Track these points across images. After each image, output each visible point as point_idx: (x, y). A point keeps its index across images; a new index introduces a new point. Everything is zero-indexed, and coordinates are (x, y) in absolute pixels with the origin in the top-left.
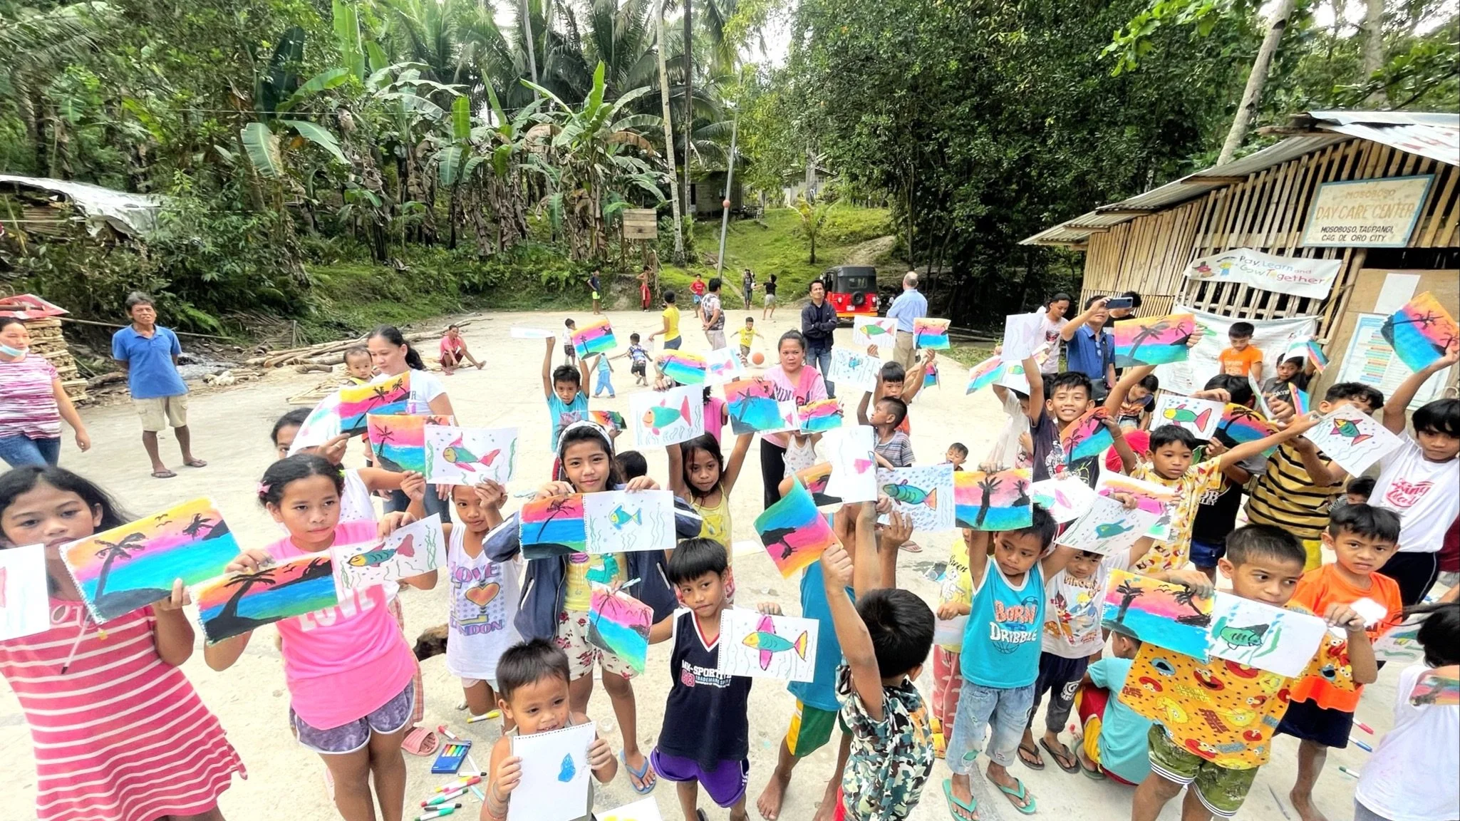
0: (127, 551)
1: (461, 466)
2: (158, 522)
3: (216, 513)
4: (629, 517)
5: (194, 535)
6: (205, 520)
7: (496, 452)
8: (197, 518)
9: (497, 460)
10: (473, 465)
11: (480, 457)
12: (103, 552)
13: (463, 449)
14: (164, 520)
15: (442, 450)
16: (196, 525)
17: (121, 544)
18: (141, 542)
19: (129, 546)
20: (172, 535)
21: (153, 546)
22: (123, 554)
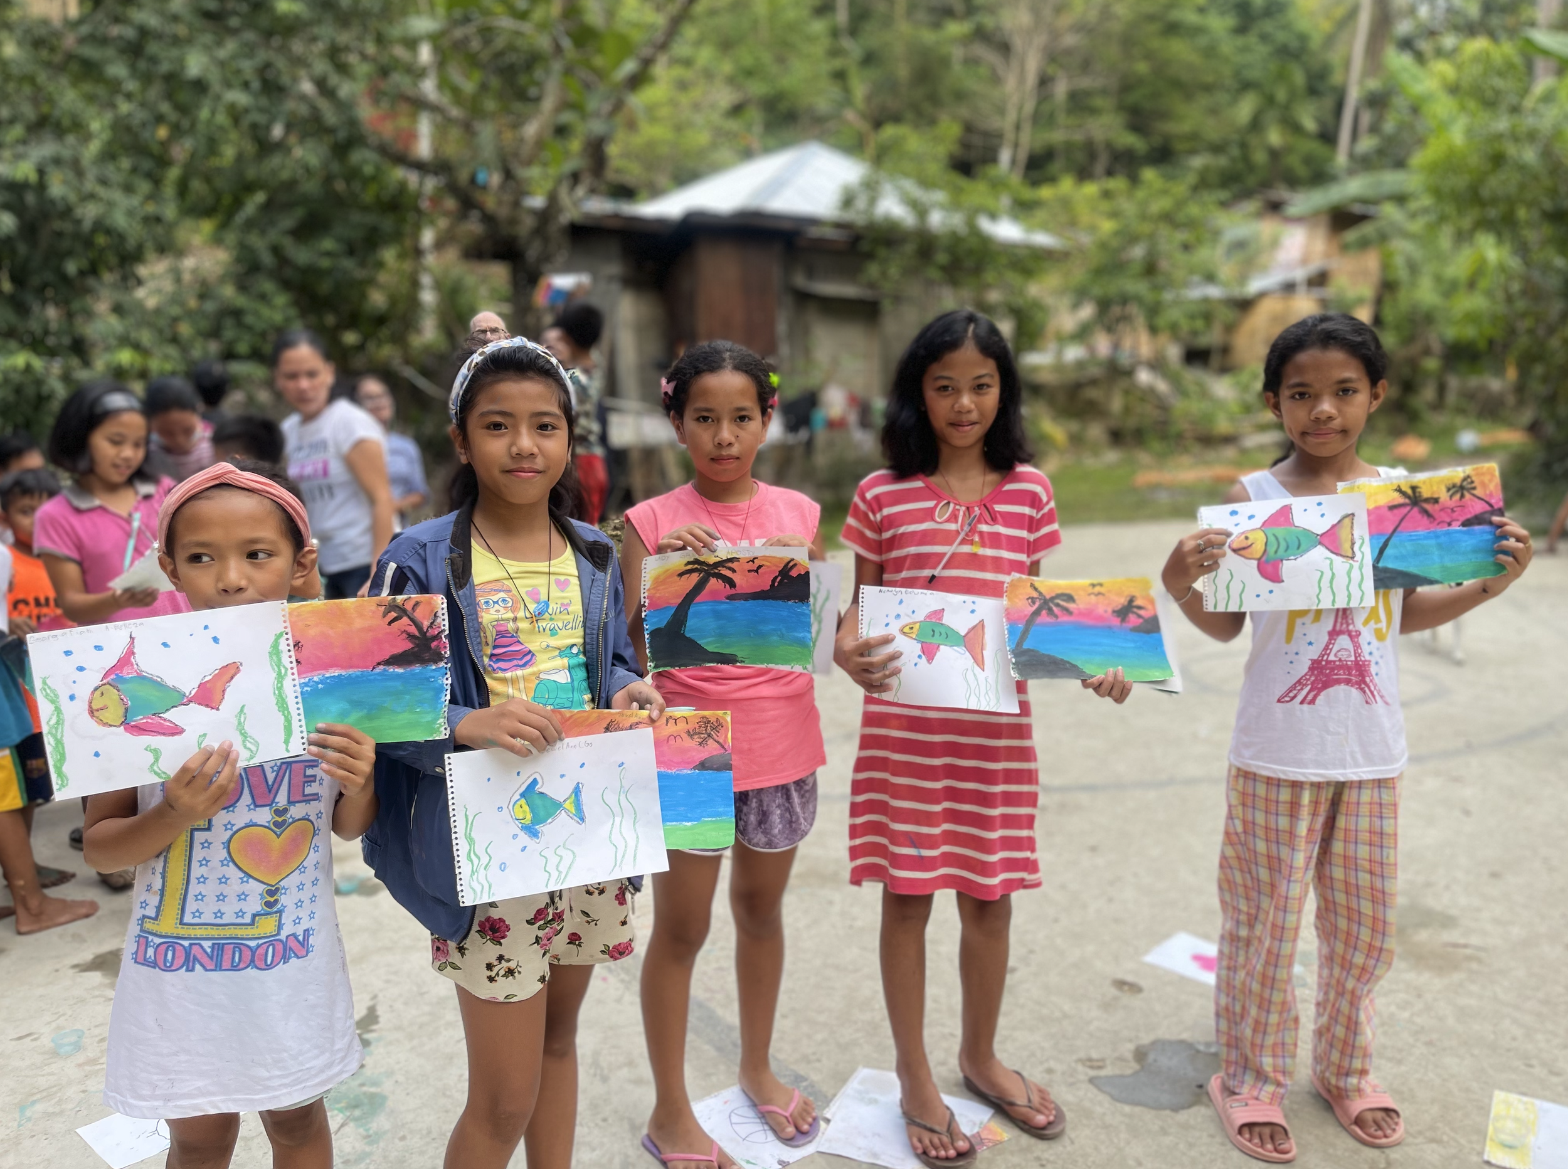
0: (1055, 609)
1: (139, 730)
2: (1090, 590)
3: (1152, 602)
4: (558, 805)
5: (1123, 620)
6: (1140, 608)
7: (230, 671)
8: (1131, 601)
9: (235, 693)
10: (174, 716)
11: (189, 687)
12: (1033, 600)
13: (142, 678)
14: (1097, 589)
15: (84, 692)
16: (1127, 610)
17: (1052, 599)
18: (1071, 606)
19: (1058, 605)
20: (1100, 610)
21: (1081, 614)
22: (1050, 610)
